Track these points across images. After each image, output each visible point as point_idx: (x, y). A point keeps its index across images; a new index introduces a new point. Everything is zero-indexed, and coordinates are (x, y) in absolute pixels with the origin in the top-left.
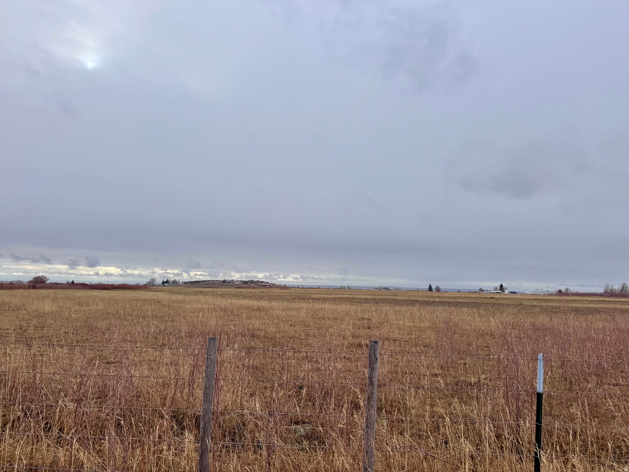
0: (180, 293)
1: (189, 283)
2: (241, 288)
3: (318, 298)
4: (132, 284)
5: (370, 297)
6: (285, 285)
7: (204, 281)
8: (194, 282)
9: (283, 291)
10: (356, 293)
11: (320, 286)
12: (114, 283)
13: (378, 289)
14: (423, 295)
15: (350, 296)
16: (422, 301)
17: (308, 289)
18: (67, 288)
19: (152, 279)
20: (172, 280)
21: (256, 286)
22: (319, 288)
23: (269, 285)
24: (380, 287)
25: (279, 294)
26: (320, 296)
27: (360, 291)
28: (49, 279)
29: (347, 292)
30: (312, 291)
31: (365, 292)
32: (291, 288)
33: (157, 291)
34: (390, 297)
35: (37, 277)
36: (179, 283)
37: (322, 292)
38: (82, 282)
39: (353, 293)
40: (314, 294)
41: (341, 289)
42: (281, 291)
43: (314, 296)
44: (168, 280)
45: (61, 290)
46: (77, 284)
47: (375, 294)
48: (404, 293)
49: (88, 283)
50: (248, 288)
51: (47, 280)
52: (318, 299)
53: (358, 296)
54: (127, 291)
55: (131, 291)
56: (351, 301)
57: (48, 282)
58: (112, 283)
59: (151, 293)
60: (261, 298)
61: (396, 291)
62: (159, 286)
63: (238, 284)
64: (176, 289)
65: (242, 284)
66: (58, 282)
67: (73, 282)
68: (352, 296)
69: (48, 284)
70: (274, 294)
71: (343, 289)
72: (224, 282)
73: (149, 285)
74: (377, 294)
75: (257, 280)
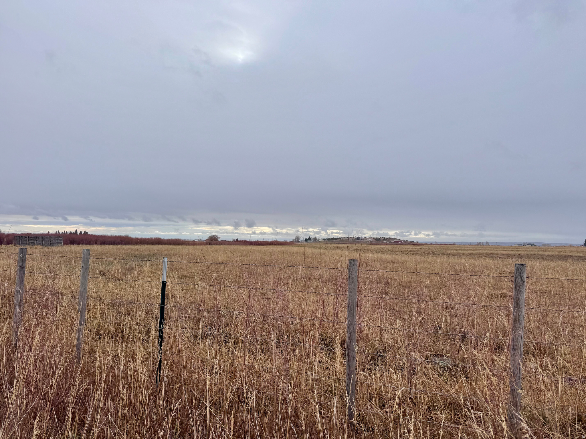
0: (321, 248)
1: (327, 240)
2: (374, 244)
3: (453, 253)
4: (282, 241)
5: (512, 252)
6: (417, 242)
7: (340, 238)
8: (332, 239)
9: (416, 247)
10: (496, 249)
11: (455, 243)
12: (268, 240)
13: (521, 245)
14: (578, 250)
15: (489, 252)
16: (575, 256)
17: (442, 246)
18: (234, 245)
19: (297, 236)
20: (313, 237)
21: (388, 243)
22: (454, 244)
23: (401, 242)
24: (524, 243)
25: (412, 250)
26: (455, 251)
27: (500, 247)
28: (220, 237)
29: (485, 248)
30: (446, 247)
31: (506, 248)
32: (424, 244)
33: (301, 246)
34: (536, 253)
35: (212, 236)
36: (319, 240)
37: (457, 248)
38: (244, 240)
39: (492, 249)
40: (449, 250)
41: (479, 245)
42: (414, 247)
43: (449, 252)
44: (310, 237)
45: (229, 246)
46: (241, 241)
47: (518, 250)
48: (553, 249)
49: (249, 241)
50: (381, 244)
51: (219, 238)
52: (453, 255)
53: (498, 252)
54: (278, 246)
55: (281, 247)
56: (491, 256)
57: (219, 240)
58: (266, 240)
59: (297, 248)
60: (393, 252)
61: (543, 247)
62: (302, 242)
63: (370, 241)
64: (316, 245)
65: (375, 241)
66: (227, 240)
67: (237, 240)
68: (492, 252)
69: (219, 241)
70: (406, 249)
71: (481, 245)
72: (358, 239)
73: (295, 242)
74: (520, 249)
75: (388, 237)
